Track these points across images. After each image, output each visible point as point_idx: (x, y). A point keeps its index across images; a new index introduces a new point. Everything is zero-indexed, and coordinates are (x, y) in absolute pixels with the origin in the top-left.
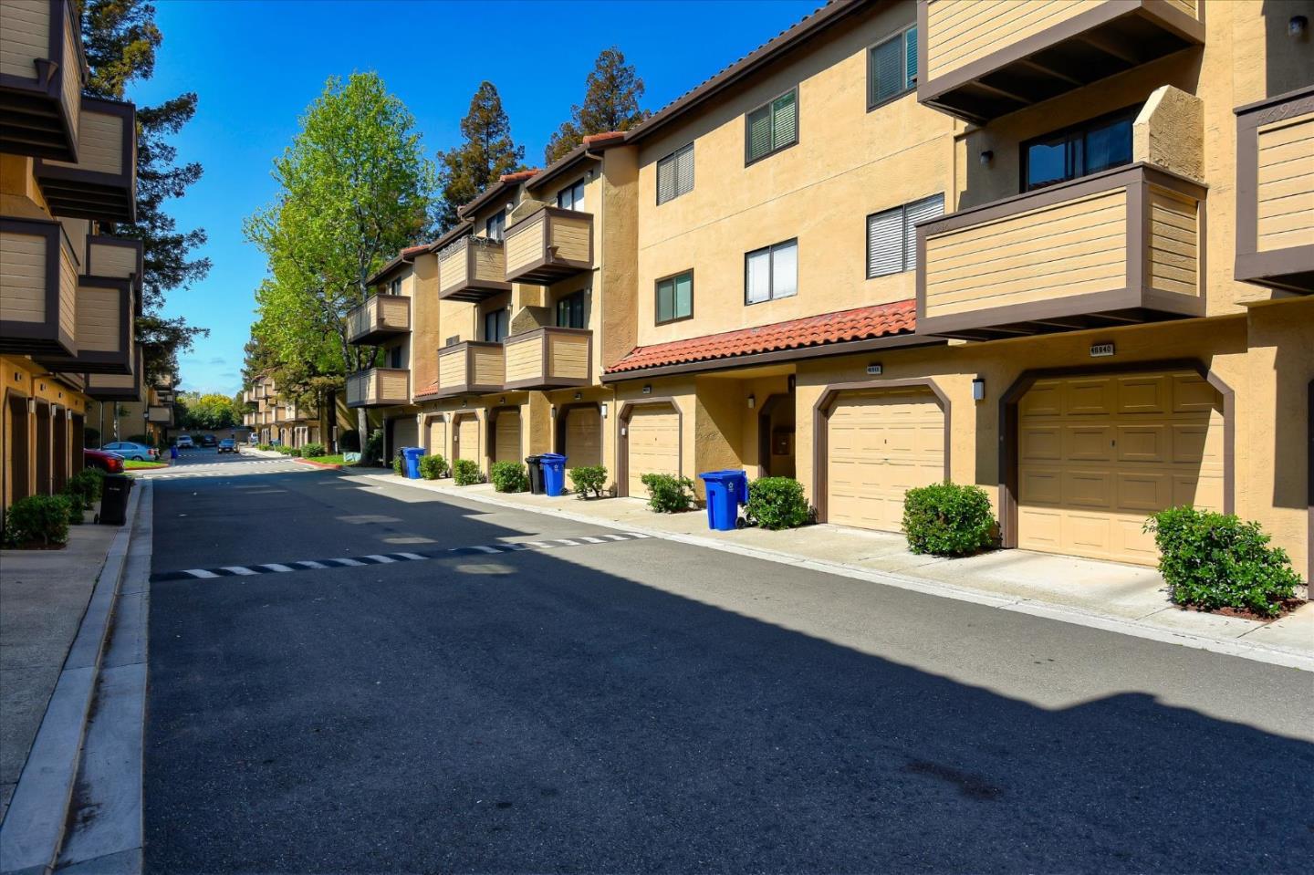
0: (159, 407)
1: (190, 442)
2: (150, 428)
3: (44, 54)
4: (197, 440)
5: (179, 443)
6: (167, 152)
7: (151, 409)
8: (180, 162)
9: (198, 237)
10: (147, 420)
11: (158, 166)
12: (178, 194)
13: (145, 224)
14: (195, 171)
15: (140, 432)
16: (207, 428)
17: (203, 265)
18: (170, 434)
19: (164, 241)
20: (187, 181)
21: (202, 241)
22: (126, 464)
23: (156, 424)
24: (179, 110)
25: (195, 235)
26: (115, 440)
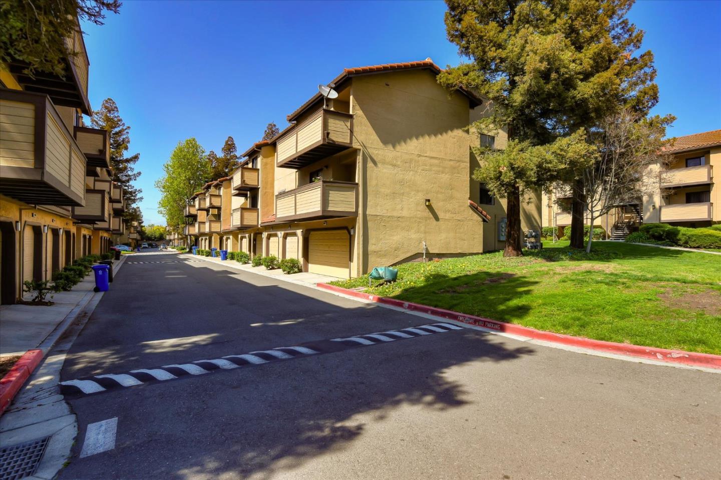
0: (134, 233)
1: (147, 246)
2: (131, 241)
3: (101, 148)
4: (149, 245)
5: (143, 246)
6: (132, 169)
7: (131, 234)
8: (135, 172)
9: (140, 191)
10: (129, 238)
11: (130, 173)
12: (135, 180)
13: (126, 188)
14: (139, 174)
15: (126, 242)
16: (154, 240)
17: (141, 198)
18: (139, 242)
19: (131, 192)
20: (138, 176)
21: (141, 192)
22: (122, 252)
23: (133, 239)
24: (135, 158)
25: (139, 190)
26: (118, 244)
